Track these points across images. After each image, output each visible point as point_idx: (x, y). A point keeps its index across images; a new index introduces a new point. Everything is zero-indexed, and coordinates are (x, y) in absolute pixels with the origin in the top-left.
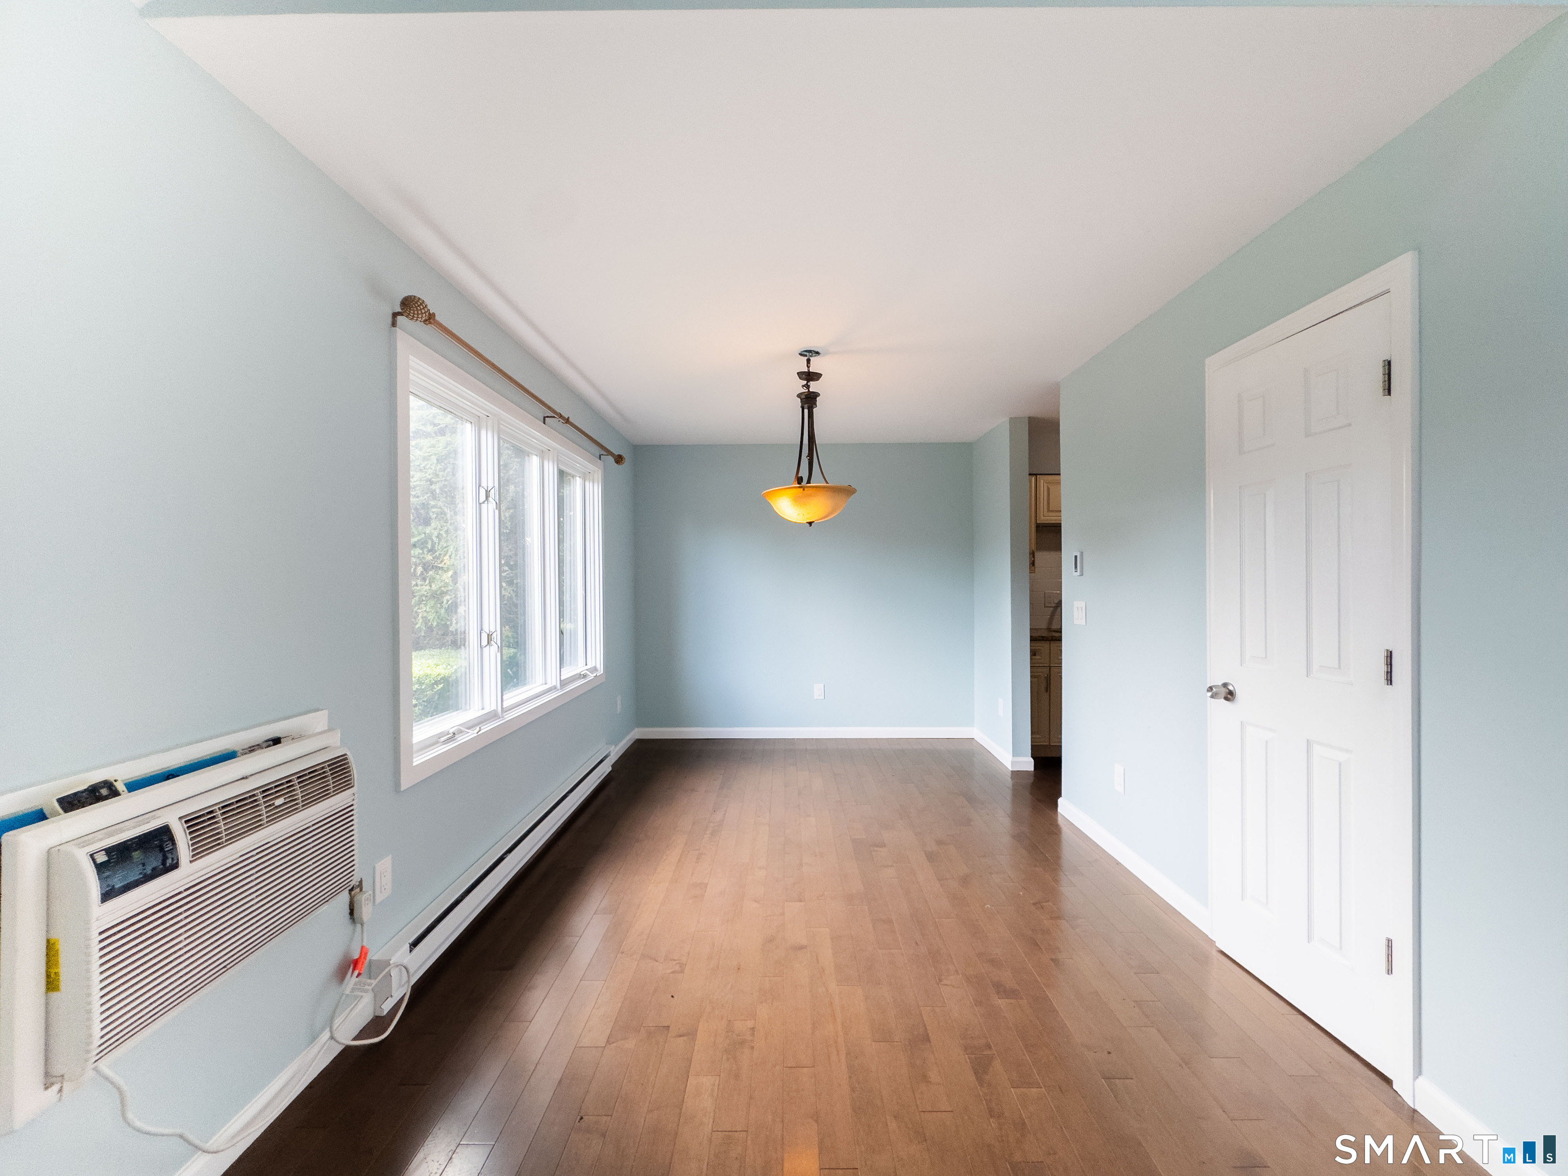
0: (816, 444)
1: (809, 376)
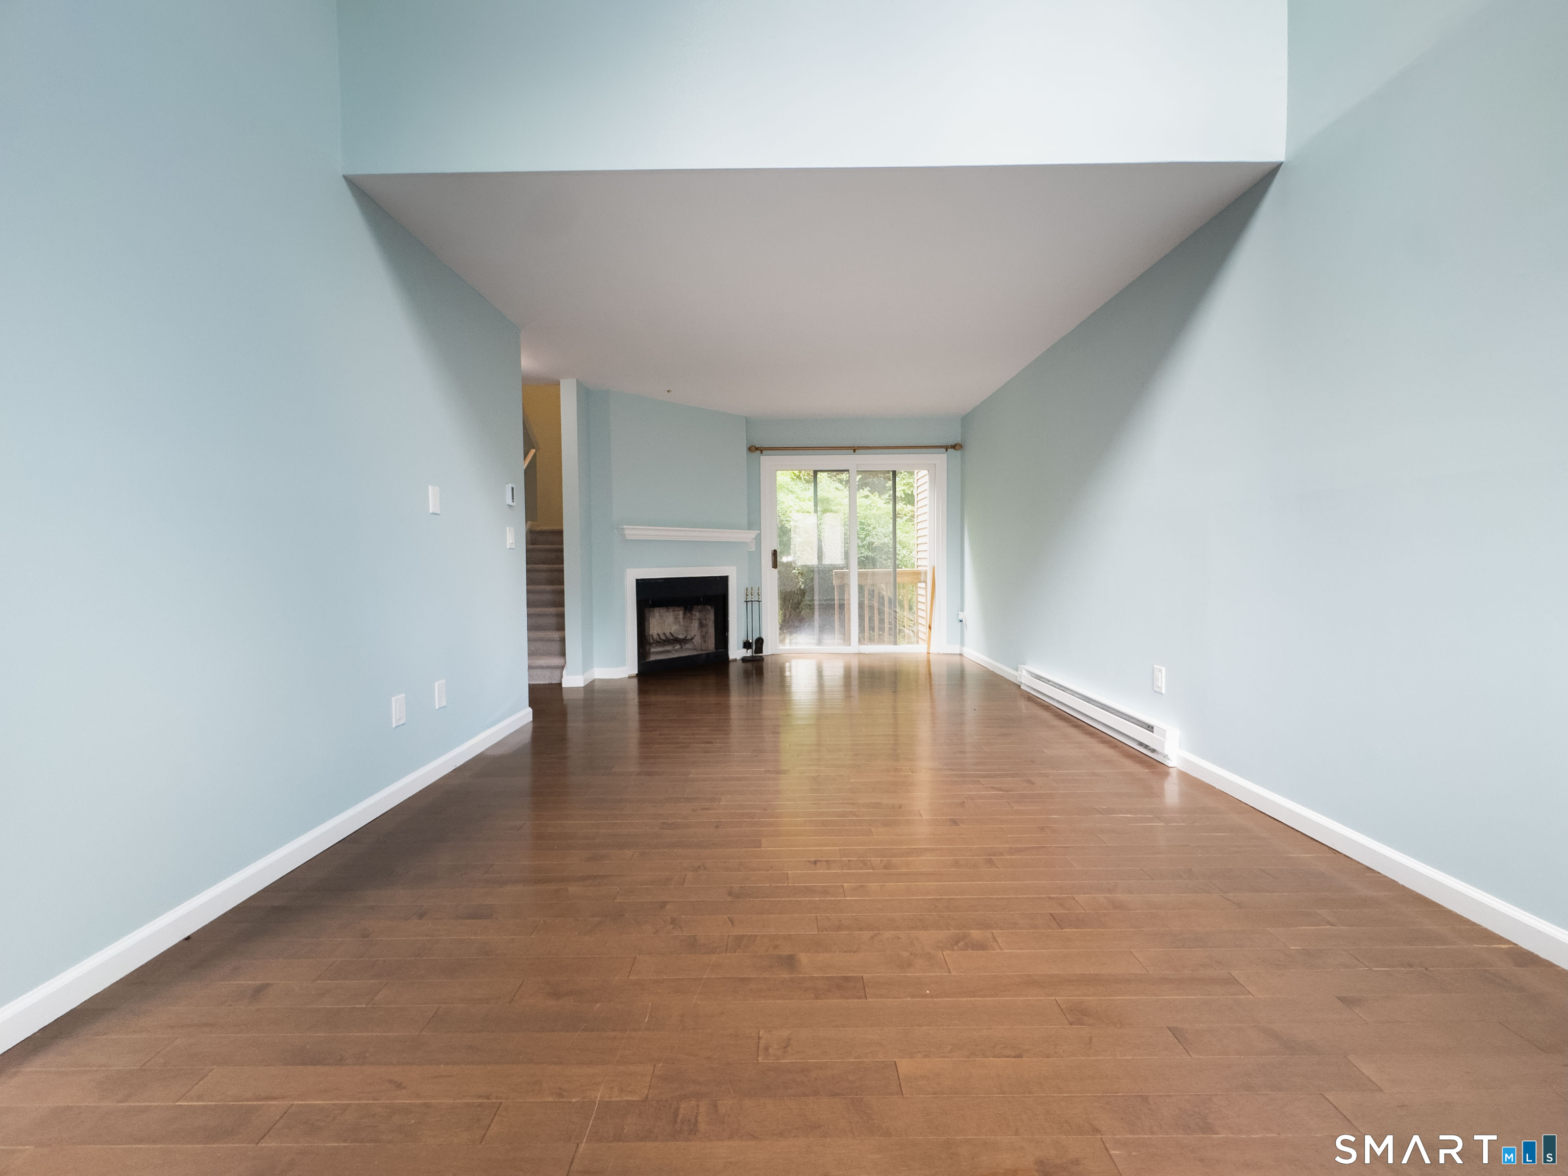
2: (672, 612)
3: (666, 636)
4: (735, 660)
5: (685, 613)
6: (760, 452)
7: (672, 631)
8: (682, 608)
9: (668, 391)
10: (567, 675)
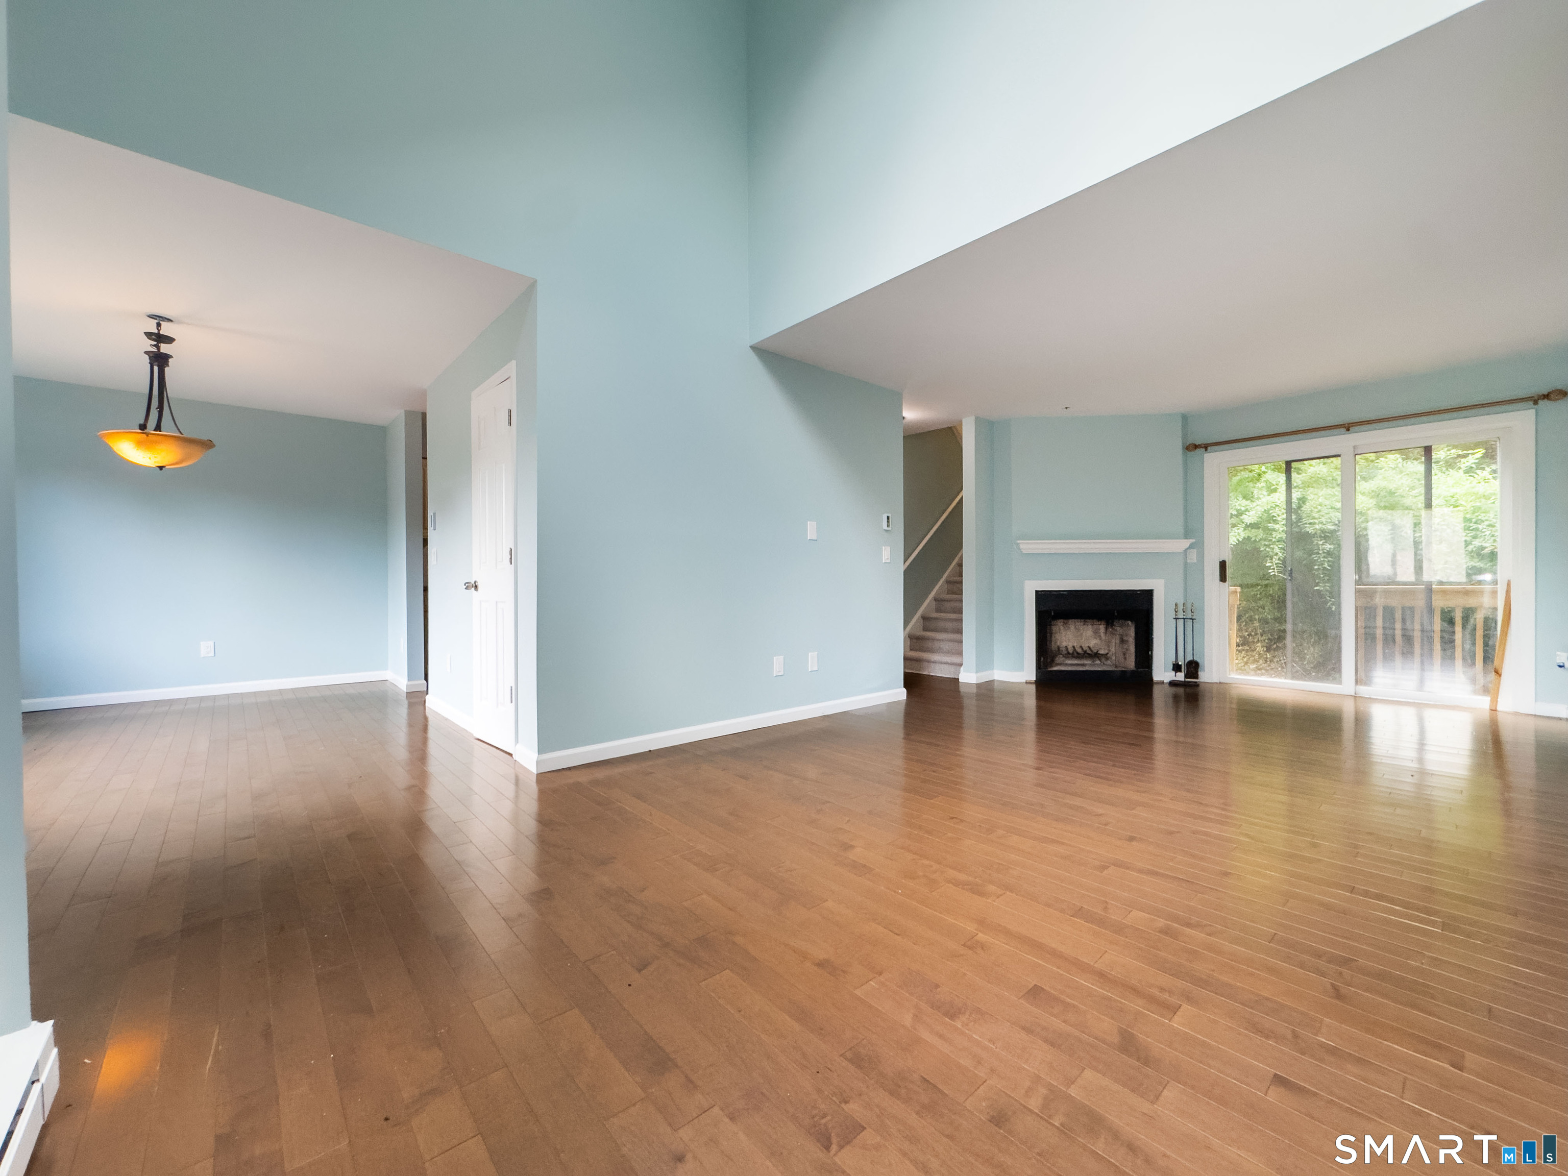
0: (166, 389)
1: (160, 338)
2: (1090, 626)
3: (1082, 649)
4: (1162, 683)
5: (1106, 629)
6: (1204, 449)
7: (1092, 645)
8: (1103, 623)
9: (1066, 408)
10: (964, 672)
